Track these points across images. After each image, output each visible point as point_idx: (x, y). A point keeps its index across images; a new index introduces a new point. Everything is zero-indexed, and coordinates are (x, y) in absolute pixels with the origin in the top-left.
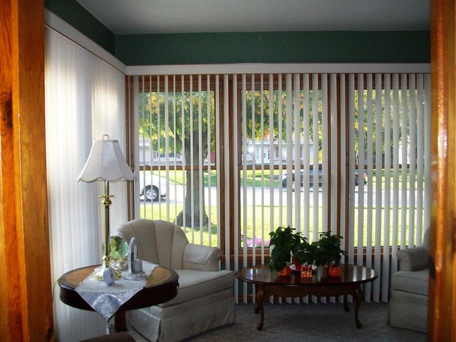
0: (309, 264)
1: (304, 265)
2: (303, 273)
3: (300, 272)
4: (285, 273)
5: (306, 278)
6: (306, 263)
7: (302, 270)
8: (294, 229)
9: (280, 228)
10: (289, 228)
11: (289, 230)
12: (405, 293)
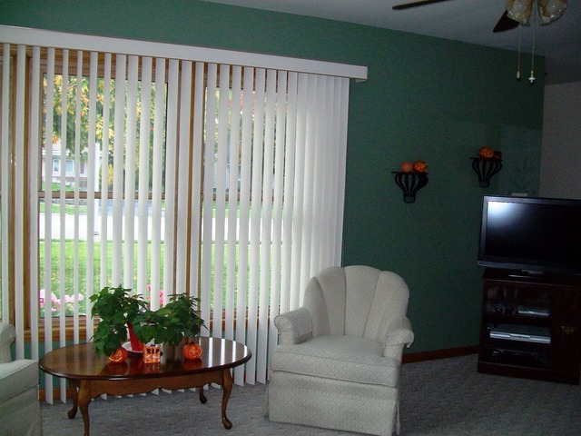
0: (156, 343)
1: (149, 345)
2: (147, 356)
3: (141, 356)
4: (119, 357)
5: (152, 364)
6: (152, 342)
7: (146, 352)
8: (129, 290)
9: (106, 289)
10: (120, 288)
11: (120, 291)
12: (290, 376)
